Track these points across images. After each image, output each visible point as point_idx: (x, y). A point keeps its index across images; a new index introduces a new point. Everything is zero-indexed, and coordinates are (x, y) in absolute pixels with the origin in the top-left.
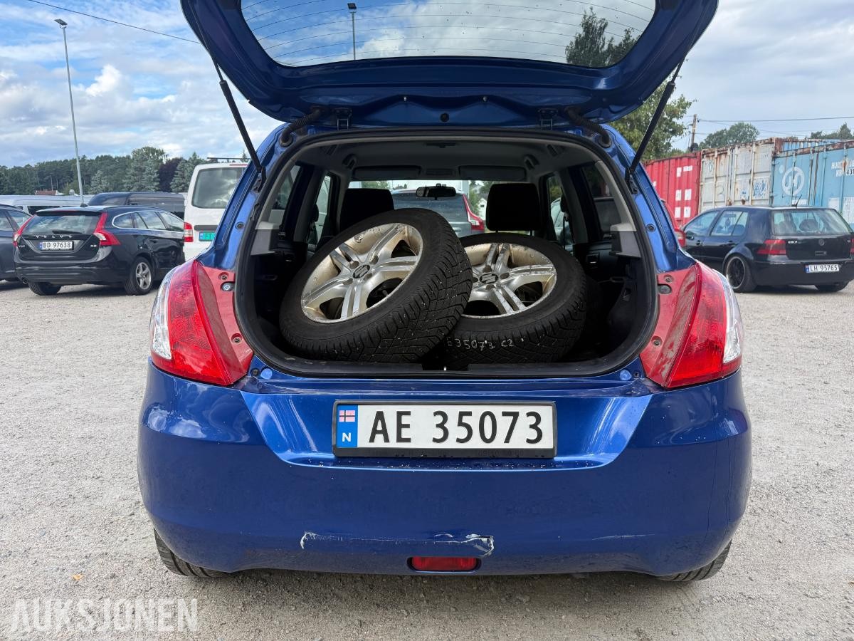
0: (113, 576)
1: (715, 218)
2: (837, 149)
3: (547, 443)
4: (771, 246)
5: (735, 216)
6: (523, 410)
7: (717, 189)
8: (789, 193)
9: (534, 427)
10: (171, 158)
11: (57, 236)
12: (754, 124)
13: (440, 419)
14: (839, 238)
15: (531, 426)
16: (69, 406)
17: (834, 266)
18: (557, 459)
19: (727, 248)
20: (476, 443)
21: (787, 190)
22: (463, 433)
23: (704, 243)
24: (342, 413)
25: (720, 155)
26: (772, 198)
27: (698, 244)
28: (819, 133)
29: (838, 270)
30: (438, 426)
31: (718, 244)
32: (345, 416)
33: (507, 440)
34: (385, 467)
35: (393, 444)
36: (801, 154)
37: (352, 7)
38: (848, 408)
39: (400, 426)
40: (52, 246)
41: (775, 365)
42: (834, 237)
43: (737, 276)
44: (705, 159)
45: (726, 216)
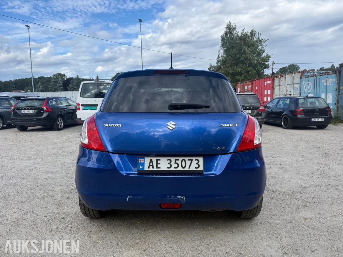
0: (63, 218)
1: (278, 101)
2: (324, 75)
3: (201, 168)
4: (298, 112)
5: (286, 100)
6: (194, 159)
7: (280, 90)
8: (307, 91)
9: (197, 164)
10: (68, 78)
11: (27, 108)
12: (298, 65)
13: (169, 162)
14: (324, 108)
15: (196, 164)
16: (39, 168)
17: (322, 119)
18: (204, 173)
19: (282, 112)
20: (180, 168)
21: (306, 90)
22: (176, 166)
23: (274, 111)
24: (140, 160)
25: (281, 77)
26: (300, 93)
27: (272, 111)
28: (323, 68)
29: (323, 120)
30: (169, 163)
31: (280, 111)
32: (141, 161)
33: (189, 168)
34: (153, 176)
35: (155, 169)
36: (311, 77)
37: (140, 21)
38: (317, 168)
39: (157, 164)
40: (26, 112)
41: (295, 154)
42: (322, 108)
43: (286, 123)
44: (275, 79)
45: (282, 100)
